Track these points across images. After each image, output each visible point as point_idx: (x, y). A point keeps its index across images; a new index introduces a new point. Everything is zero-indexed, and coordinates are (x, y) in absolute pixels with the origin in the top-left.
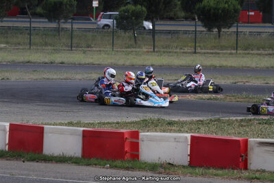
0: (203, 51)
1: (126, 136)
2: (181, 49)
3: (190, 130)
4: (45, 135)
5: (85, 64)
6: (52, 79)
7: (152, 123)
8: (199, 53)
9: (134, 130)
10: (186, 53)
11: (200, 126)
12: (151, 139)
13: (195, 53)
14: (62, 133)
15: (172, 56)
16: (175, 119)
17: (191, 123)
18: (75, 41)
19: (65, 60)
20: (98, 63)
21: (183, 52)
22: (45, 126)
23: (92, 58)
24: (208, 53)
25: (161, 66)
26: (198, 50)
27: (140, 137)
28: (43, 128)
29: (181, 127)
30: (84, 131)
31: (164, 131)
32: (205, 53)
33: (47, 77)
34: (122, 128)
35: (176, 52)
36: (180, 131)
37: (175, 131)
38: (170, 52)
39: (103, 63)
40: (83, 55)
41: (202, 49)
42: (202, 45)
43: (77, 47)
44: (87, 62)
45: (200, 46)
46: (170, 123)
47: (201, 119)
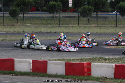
0: (120, 26)
1: (85, 65)
2: (110, 25)
3: (115, 62)
4: (48, 65)
5: (66, 33)
6: (51, 40)
7: (97, 59)
8: (118, 27)
9: (89, 62)
10: (112, 27)
11: (119, 60)
12: (97, 66)
13: (116, 27)
14: (56, 64)
15: (106, 28)
16: (108, 57)
17: (115, 59)
18: (61, 22)
19: (57, 31)
20: (72, 32)
21: (111, 27)
22: (48, 61)
23: (69, 30)
24: (122, 27)
25: (101, 33)
26: (118, 26)
27: (92, 65)
28: (47, 62)
29: (110, 61)
30: (66, 63)
31: (102, 63)
32: (121, 27)
33: (49, 39)
34: (83, 61)
35: (108, 27)
36: (110, 63)
37: (107, 63)
38: (105, 27)
39: (74, 32)
40: (65, 28)
41: (119, 25)
42: (119, 23)
43: (62, 25)
44: (67, 32)
45: (118, 24)
46: (105, 59)
47: (120, 57)
